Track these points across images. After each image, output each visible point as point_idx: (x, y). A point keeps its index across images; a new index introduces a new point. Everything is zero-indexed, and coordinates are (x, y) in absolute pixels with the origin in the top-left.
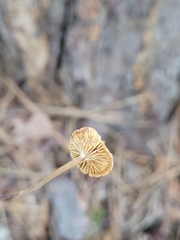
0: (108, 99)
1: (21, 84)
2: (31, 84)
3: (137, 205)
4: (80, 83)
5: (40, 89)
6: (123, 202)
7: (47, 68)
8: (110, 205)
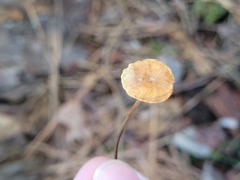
0: (37, 46)
1: (29, 138)
2: (29, 128)
3: (143, 8)
4: (22, 78)
5: (33, 118)
6: (141, 23)
7: (9, 113)
8: (145, 36)
